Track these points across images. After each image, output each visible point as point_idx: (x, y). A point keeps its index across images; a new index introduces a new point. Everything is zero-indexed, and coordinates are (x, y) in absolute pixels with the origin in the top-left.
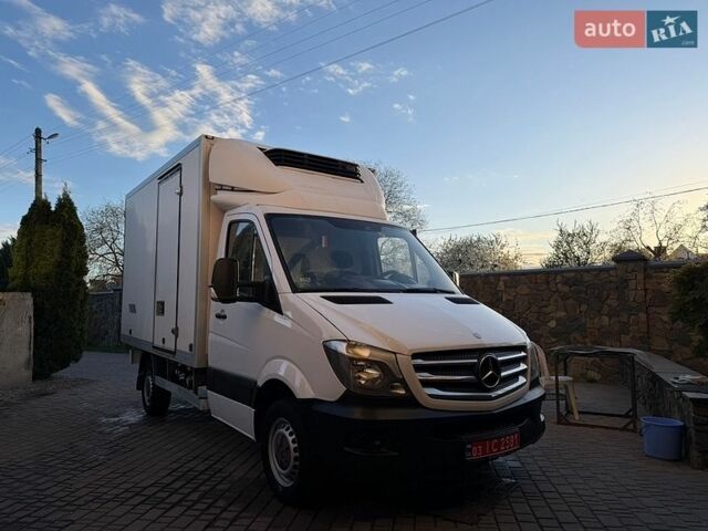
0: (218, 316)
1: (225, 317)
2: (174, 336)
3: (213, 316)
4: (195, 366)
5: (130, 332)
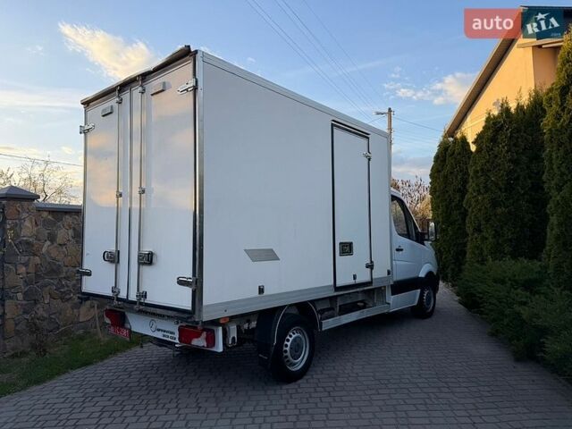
0: (398, 250)
1: (402, 250)
2: (369, 270)
3: (394, 250)
4: (392, 283)
5: (261, 290)
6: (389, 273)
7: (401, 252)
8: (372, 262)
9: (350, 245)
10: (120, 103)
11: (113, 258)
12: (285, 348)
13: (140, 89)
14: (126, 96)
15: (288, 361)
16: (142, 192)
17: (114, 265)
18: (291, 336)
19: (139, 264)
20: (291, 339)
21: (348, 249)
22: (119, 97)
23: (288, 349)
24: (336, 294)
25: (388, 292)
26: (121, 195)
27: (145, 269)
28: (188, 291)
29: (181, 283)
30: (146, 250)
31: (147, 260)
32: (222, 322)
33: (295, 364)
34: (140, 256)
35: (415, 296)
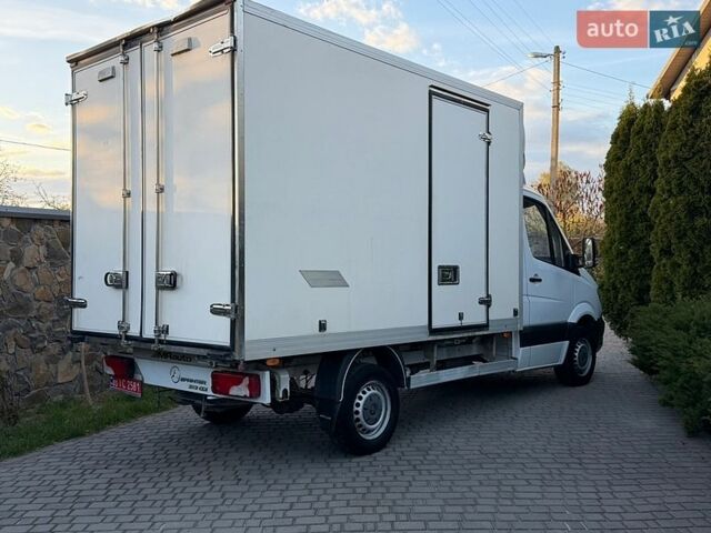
0: (532, 280)
1: (540, 280)
2: (483, 307)
3: (526, 280)
4: (520, 328)
5: (322, 327)
6: (516, 313)
7: (537, 284)
8: (488, 296)
9: (455, 269)
10: (125, 63)
11: (119, 282)
12: (355, 408)
13: (155, 45)
14: (134, 54)
15: (361, 426)
16: (161, 190)
17: (120, 292)
18: (364, 393)
19: (159, 288)
20: (364, 397)
21: (451, 275)
22: (124, 54)
23: (360, 409)
24: (431, 338)
25: (515, 342)
26: (129, 195)
27: (167, 295)
28: (225, 322)
29: (215, 311)
30: (166, 270)
31: (170, 283)
32: (269, 363)
33: (369, 431)
34: (159, 278)
35: (560, 349)
